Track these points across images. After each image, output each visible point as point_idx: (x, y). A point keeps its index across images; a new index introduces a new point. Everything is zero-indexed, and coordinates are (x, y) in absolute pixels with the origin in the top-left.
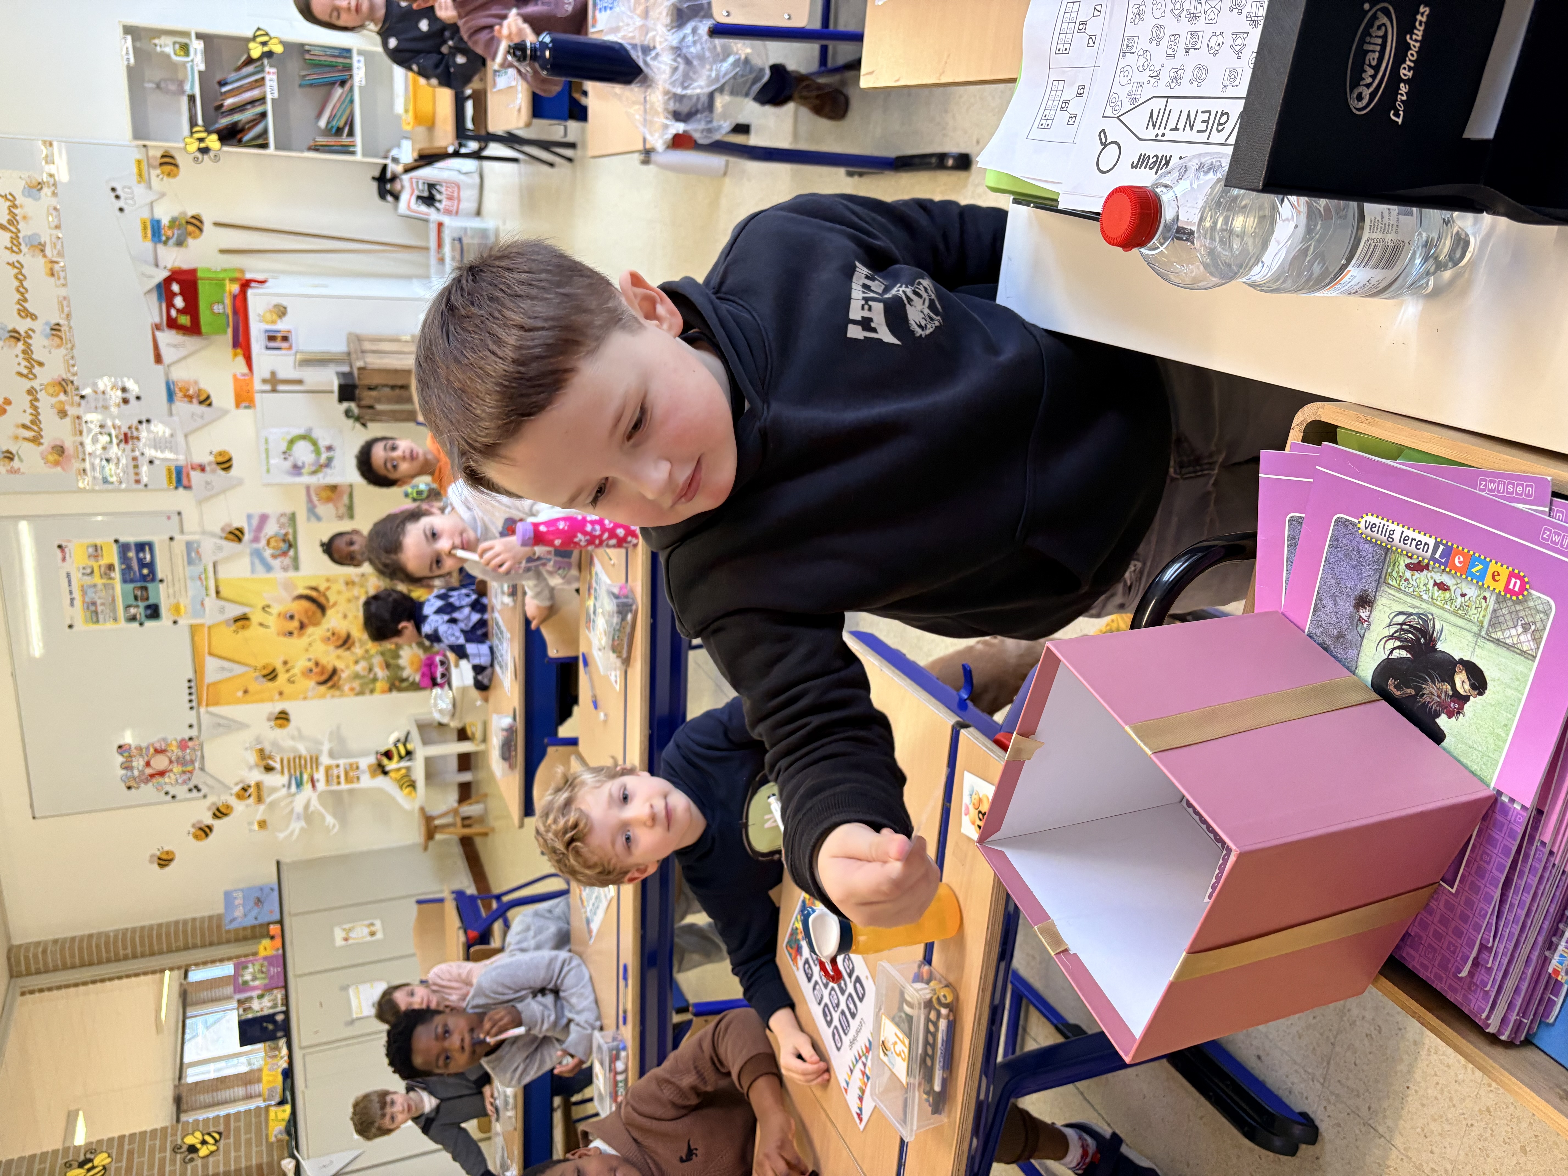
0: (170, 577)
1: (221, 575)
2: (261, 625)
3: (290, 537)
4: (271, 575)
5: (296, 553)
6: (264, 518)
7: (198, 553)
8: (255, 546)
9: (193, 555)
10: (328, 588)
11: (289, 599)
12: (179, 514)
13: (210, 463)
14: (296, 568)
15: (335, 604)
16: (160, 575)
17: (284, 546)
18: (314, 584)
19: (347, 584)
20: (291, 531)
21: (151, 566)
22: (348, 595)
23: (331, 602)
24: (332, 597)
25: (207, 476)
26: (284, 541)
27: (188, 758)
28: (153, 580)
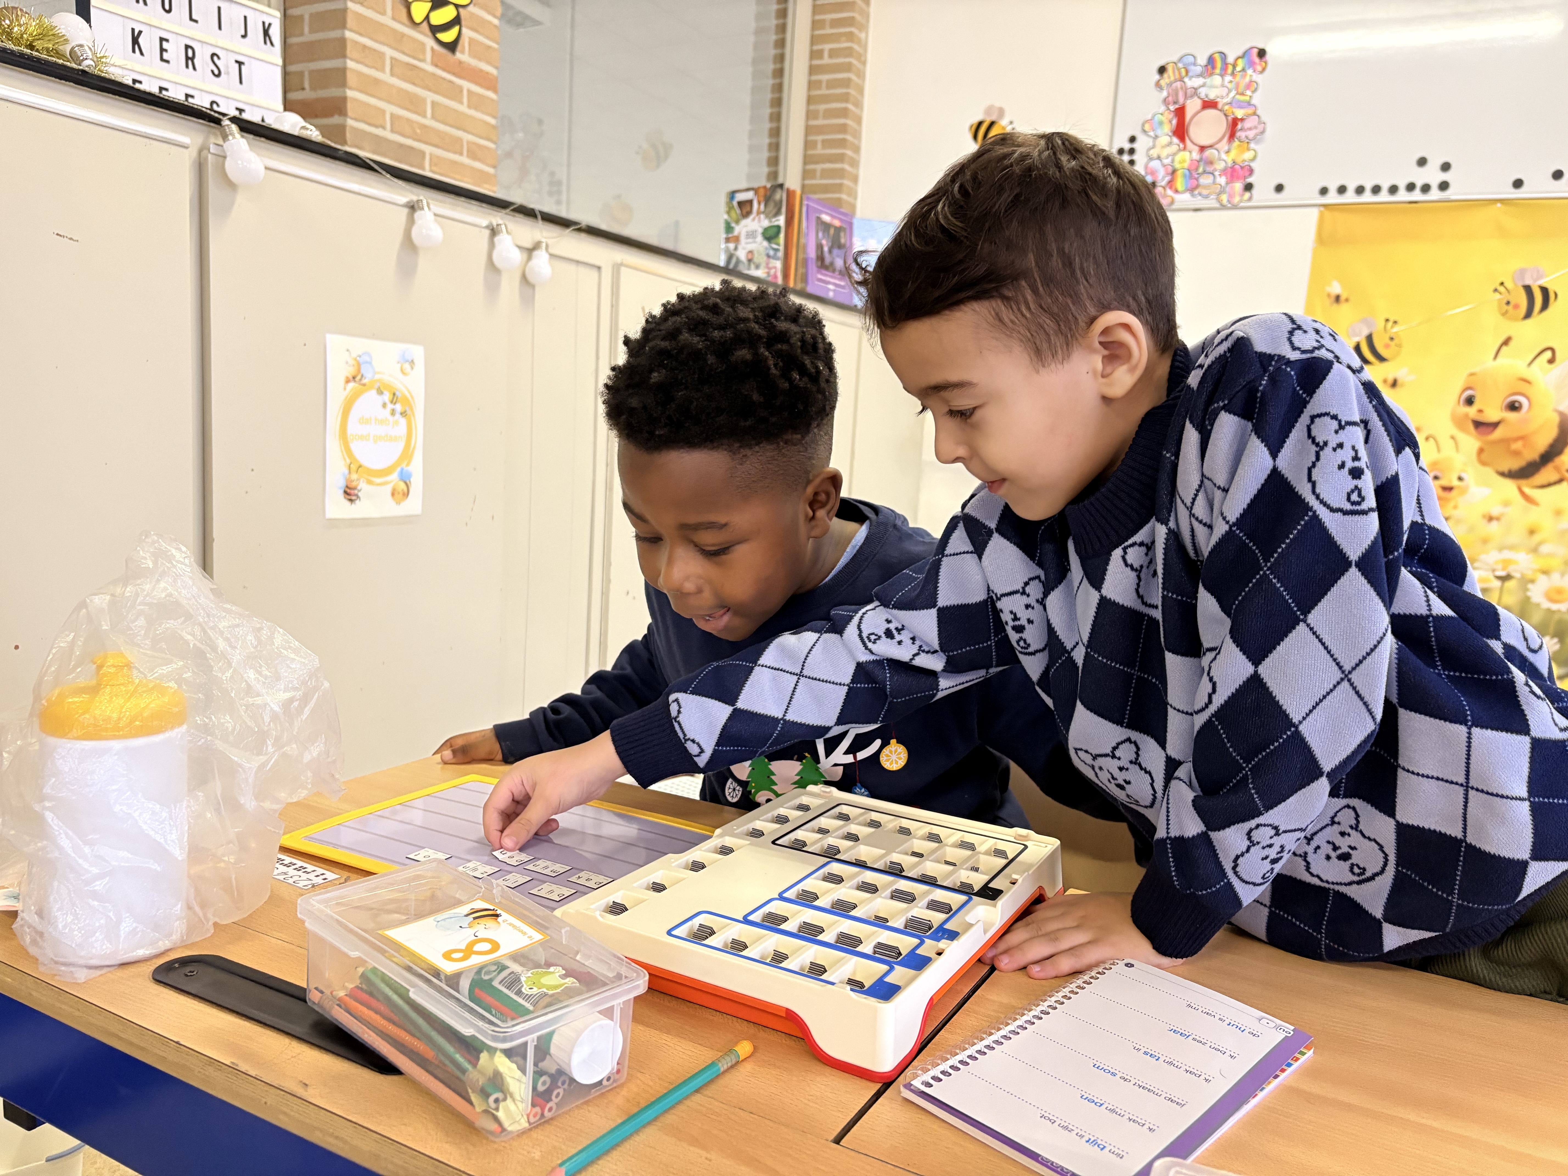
2: (1506, 342)
15: (1528, 499)
22: (1548, 529)
27: (1205, 180)
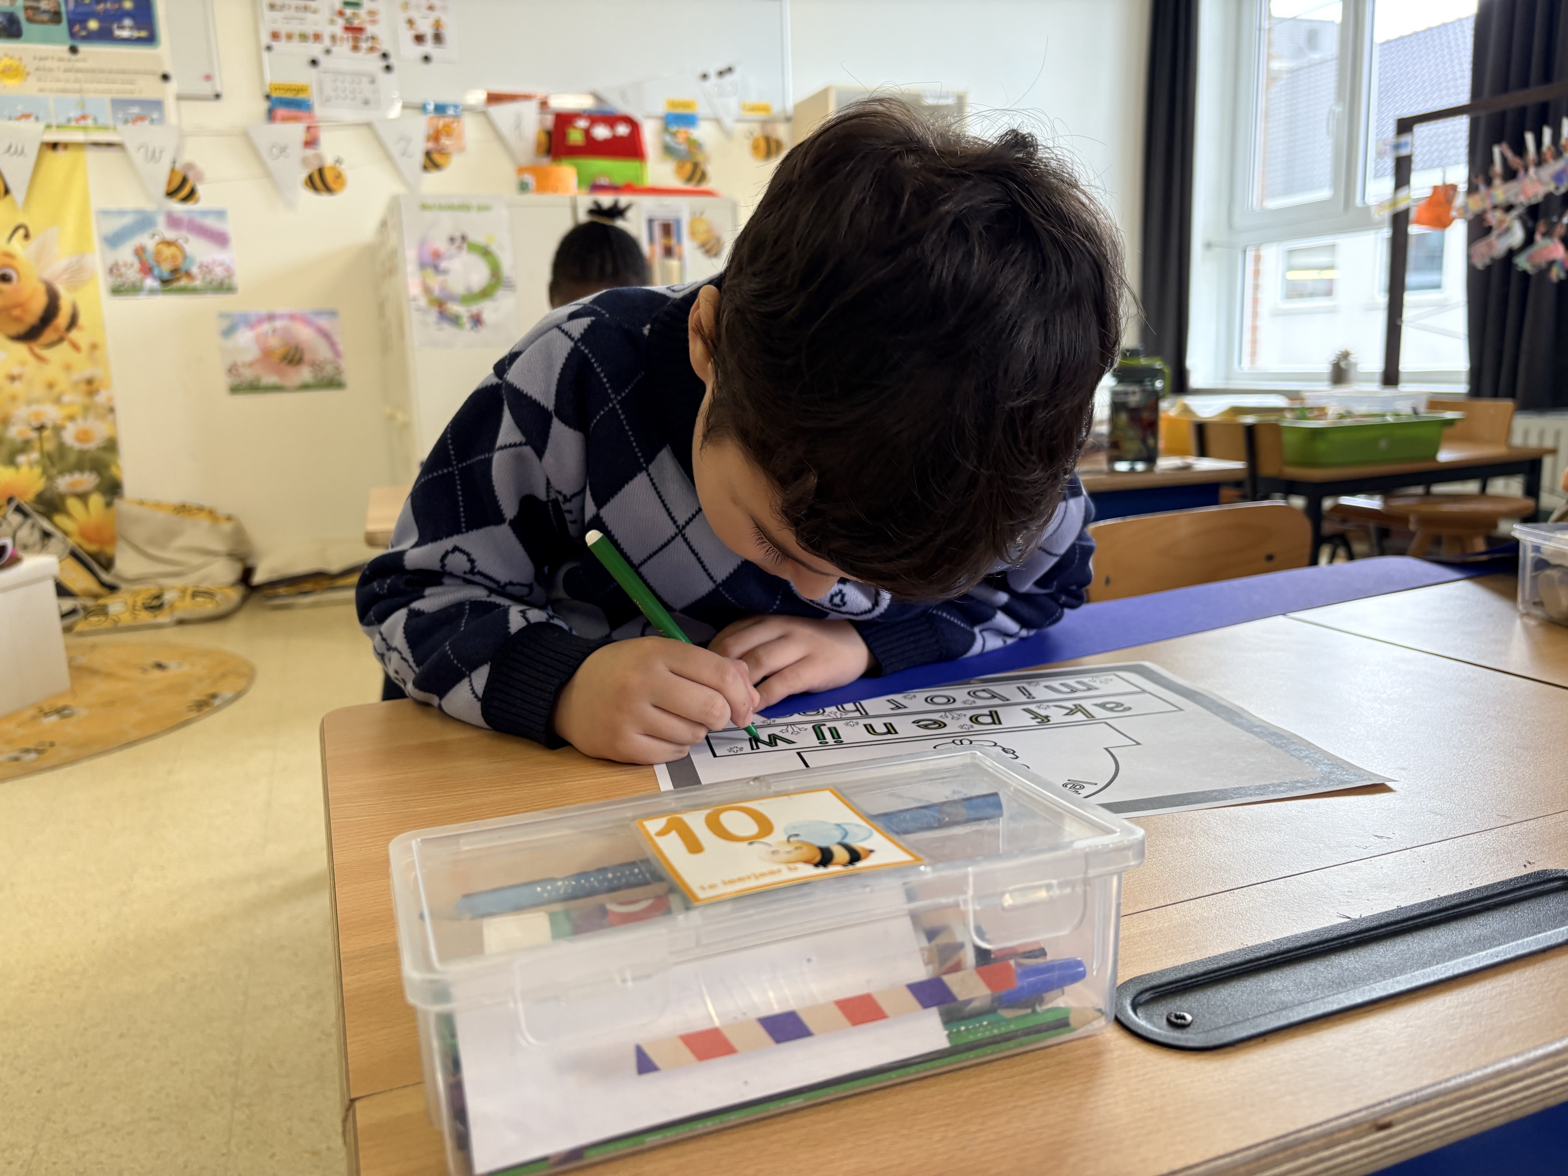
0: (80, 65)
1: (91, 156)
3: (183, 282)
4: (96, 244)
5: (152, 292)
6: (220, 239)
7: (140, 118)
8: (161, 221)
9: (135, 110)
10: (76, 347)
11: (47, 275)
12: (218, 96)
13: (319, 157)
14: (117, 291)
15: (40, 358)
16: (85, 49)
17: (165, 269)
18: (82, 320)
19: (90, 382)
20: (198, 283)
21: (105, 36)
22: (63, 382)
23: (46, 353)
24: (59, 354)
25: (297, 151)
26: (175, 271)
28: (73, 35)
